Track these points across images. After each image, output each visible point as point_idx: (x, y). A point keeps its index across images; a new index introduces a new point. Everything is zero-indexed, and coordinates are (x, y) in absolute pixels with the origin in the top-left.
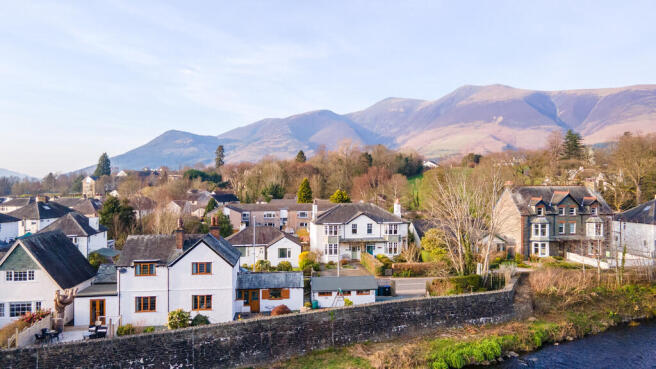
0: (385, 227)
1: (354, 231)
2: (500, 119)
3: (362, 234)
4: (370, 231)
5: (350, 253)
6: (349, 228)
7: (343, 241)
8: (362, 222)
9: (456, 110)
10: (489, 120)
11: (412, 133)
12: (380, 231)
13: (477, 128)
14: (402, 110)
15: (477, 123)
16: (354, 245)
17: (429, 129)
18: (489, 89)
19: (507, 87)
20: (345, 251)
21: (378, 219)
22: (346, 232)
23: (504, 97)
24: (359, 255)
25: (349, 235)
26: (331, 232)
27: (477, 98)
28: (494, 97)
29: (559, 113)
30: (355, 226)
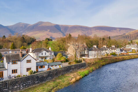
0: (49, 53)
1: (42, 54)
2: (49, 30)
3: (44, 55)
4: (46, 54)
5: (41, 60)
6: (41, 54)
7: (40, 57)
8: (44, 52)
9: (38, 27)
10: (47, 30)
11: (27, 32)
12: (48, 54)
13: (44, 32)
14: (23, 26)
15: (43, 31)
16: (42, 58)
17: (31, 32)
18: (46, 23)
19: (50, 23)
20: (40, 59)
21: (48, 52)
22: (40, 55)
23: (50, 25)
24: (43, 60)
25: (41, 55)
26: (37, 55)
27: (43, 25)
28: (48, 25)
29: (61, 30)
30: (42, 53)
